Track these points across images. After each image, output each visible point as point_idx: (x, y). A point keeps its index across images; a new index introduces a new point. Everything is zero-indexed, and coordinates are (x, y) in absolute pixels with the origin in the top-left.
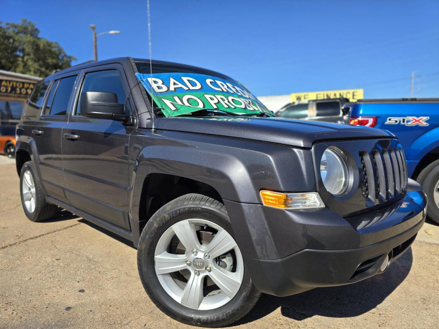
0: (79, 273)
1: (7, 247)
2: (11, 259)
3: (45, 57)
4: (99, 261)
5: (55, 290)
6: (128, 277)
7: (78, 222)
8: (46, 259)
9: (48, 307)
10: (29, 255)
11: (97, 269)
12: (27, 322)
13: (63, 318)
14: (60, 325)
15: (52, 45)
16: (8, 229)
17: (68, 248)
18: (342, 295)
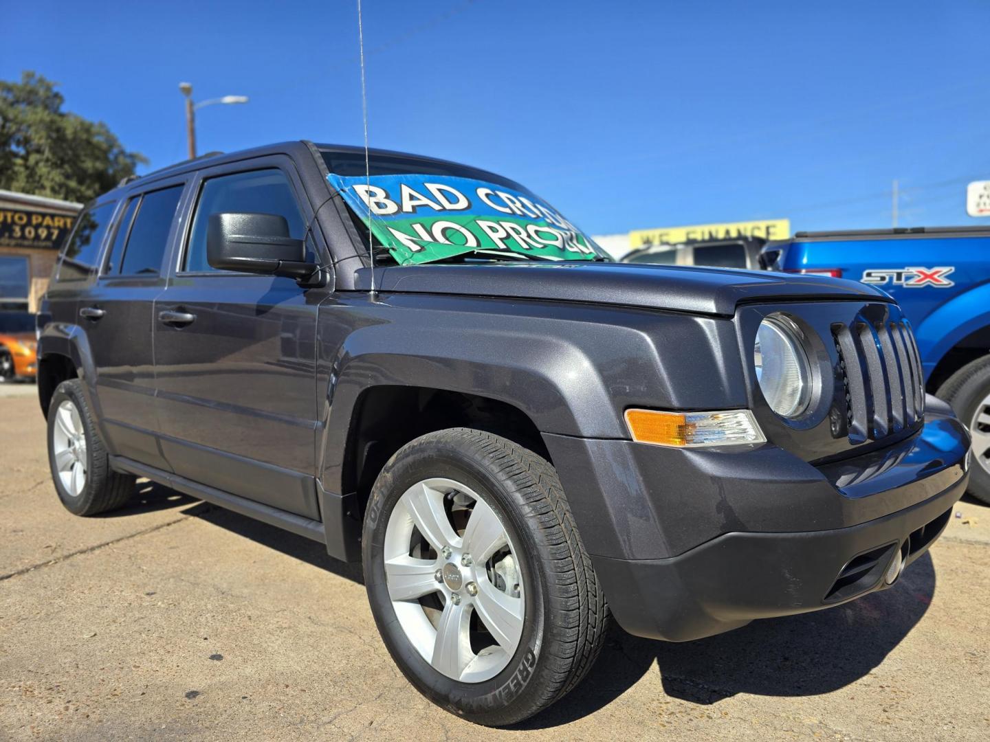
0: (203, 620)
1: (28, 570)
2: (42, 595)
3: (77, 156)
4: (244, 596)
5: (156, 657)
6: (316, 626)
7: (183, 516)
8: (123, 593)
9: (145, 692)
10: (81, 586)
11: (243, 611)
12: (102, 725)
13: (184, 715)
14: (180, 729)
15: (94, 130)
16: (24, 533)
17: (169, 570)
18: (795, 651)
